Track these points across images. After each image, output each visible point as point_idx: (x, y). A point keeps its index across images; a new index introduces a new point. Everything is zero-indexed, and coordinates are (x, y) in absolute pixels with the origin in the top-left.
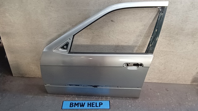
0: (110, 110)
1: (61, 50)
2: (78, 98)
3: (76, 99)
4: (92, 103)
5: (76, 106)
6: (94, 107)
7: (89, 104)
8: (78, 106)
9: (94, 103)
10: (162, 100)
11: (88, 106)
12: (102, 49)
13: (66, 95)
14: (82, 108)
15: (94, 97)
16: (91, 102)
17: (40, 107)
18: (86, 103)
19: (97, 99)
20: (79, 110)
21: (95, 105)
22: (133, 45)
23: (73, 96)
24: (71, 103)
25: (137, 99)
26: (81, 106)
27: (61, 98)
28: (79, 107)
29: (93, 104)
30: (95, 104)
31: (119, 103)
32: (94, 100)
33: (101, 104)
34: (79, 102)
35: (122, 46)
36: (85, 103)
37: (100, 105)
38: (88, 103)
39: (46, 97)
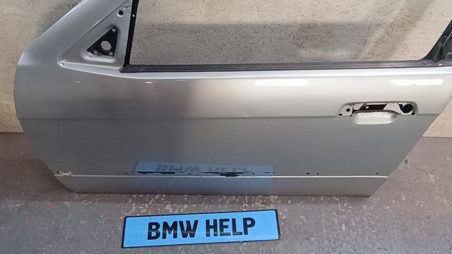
0: (280, 243)
1: (88, 57)
2: (172, 203)
3: (168, 207)
4: (222, 221)
5: (170, 236)
6: (229, 235)
7: (211, 224)
8: (175, 236)
9: (228, 220)
10: (445, 201)
11: (208, 235)
12: (252, 38)
13: (135, 196)
14: (189, 240)
15: (224, 197)
16: (219, 217)
17: (50, 243)
18: (202, 219)
19: (235, 206)
20: (180, 247)
21: (230, 230)
22: (370, 19)
23: (157, 197)
24: (151, 224)
25: (365, 199)
26: (185, 236)
27: (118, 205)
28: (180, 240)
29: (225, 223)
30: (230, 224)
31: (308, 219)
32: (226, 207)
33: (249, 224)
34: (178, 219)
35: (325, 25)
36: (196, 222)
37: (246, 227)
38: (208, 222)
39: (67, 203)
